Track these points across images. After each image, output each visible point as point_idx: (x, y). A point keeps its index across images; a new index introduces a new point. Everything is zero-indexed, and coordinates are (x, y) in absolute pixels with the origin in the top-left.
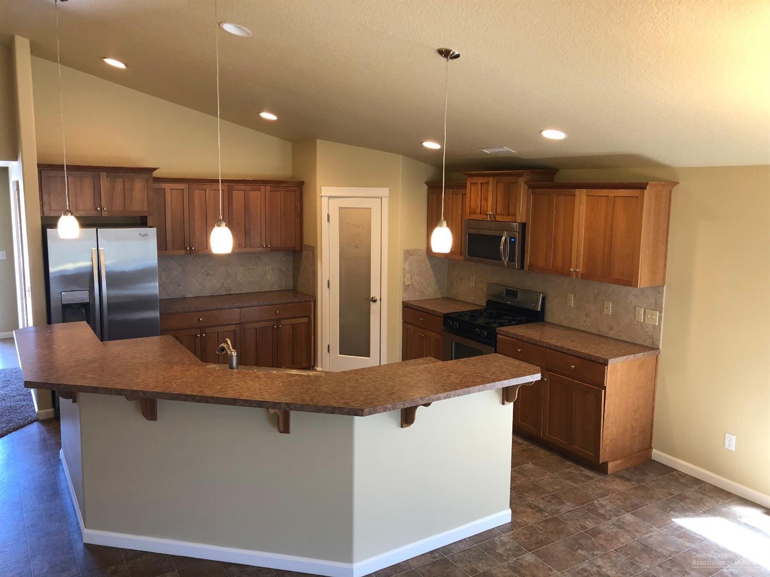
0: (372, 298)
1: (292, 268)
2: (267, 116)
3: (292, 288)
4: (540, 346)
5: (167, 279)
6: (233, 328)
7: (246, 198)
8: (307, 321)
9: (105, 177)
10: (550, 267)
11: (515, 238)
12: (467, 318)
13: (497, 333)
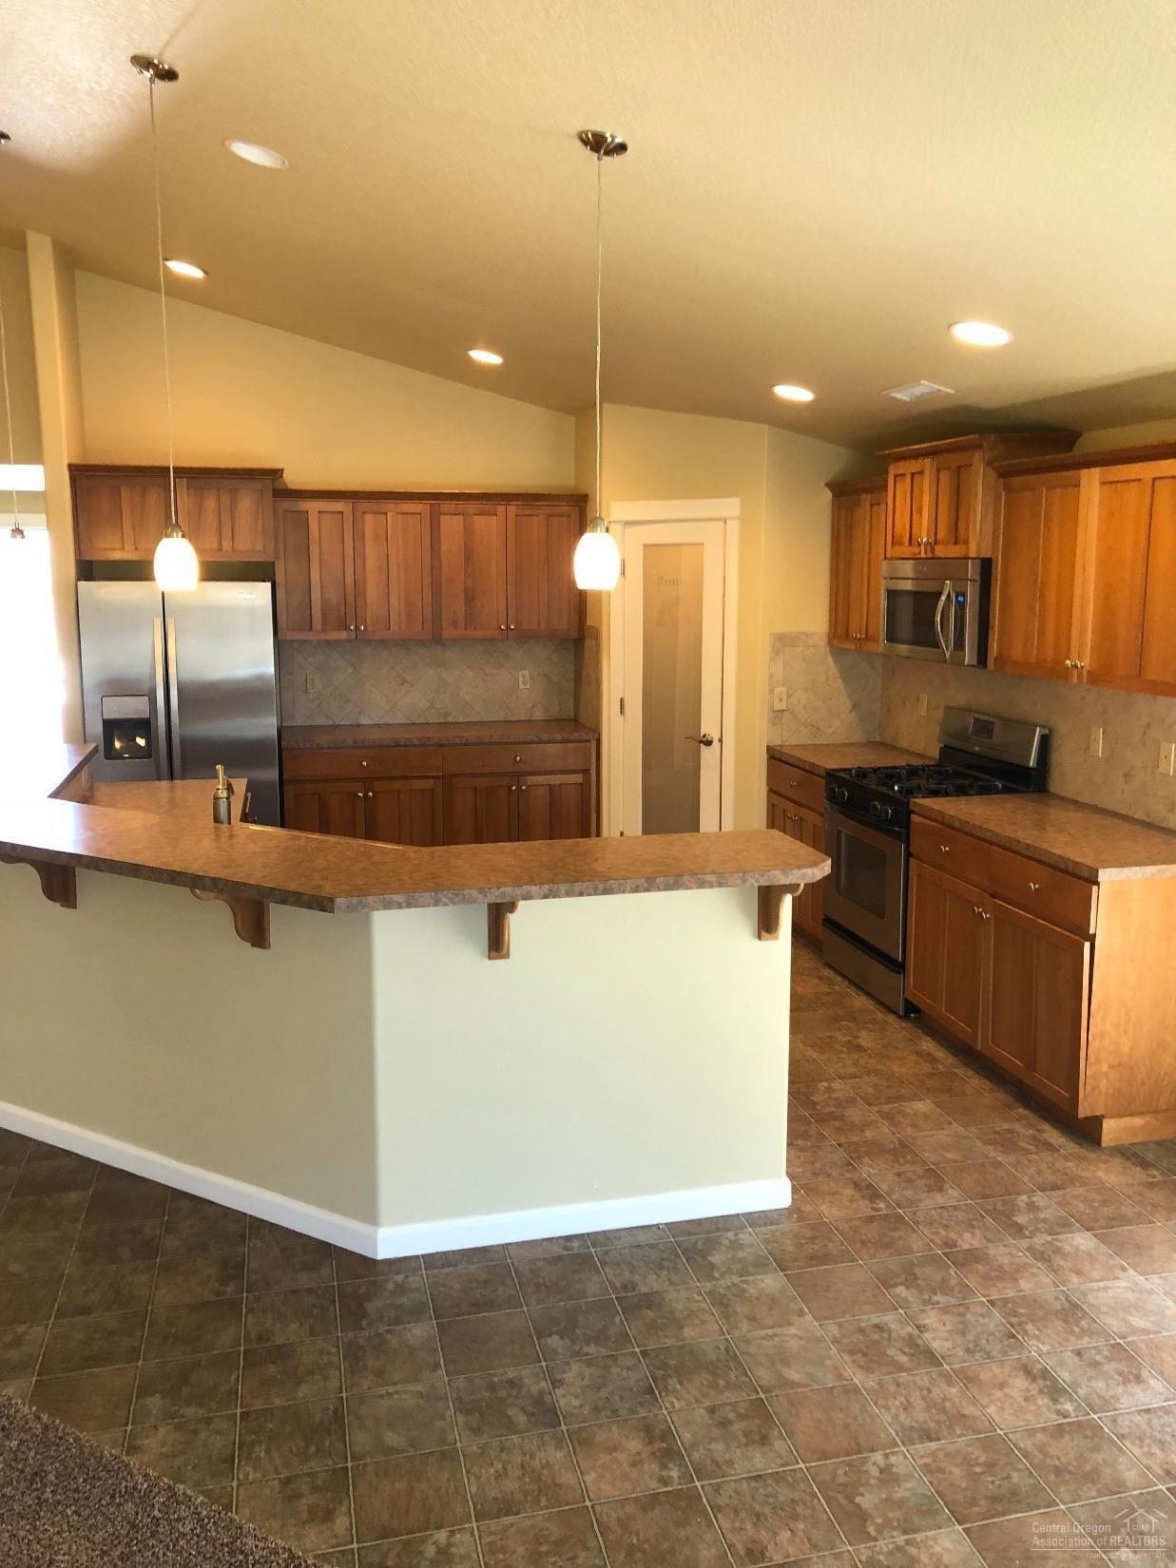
0: (704, 736)
1: (572, 677)
2: (486, 357)
3: (573, 717)
4: (978, 838)
5: (323, 689)
6: (429, 784)
7: (468, 532)
8: (580, 781)
9: (185, 488)
10: (1033, 660)
11: (964, 595)
12: (871, 783)
13: (913, 812)
